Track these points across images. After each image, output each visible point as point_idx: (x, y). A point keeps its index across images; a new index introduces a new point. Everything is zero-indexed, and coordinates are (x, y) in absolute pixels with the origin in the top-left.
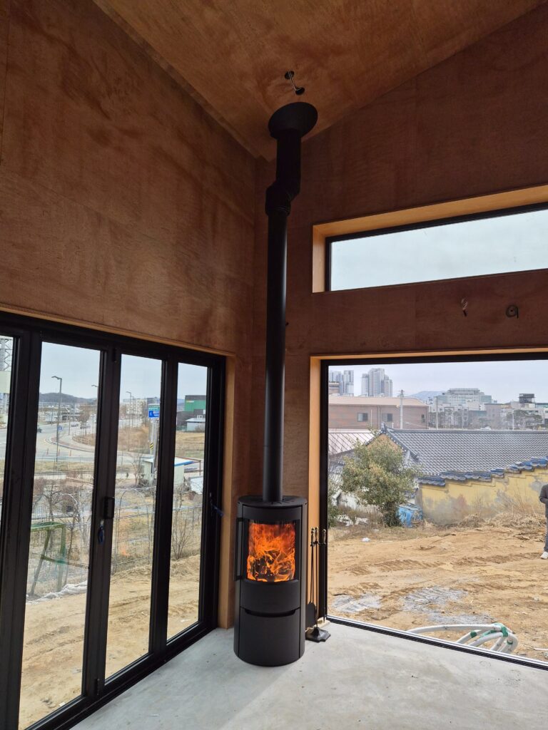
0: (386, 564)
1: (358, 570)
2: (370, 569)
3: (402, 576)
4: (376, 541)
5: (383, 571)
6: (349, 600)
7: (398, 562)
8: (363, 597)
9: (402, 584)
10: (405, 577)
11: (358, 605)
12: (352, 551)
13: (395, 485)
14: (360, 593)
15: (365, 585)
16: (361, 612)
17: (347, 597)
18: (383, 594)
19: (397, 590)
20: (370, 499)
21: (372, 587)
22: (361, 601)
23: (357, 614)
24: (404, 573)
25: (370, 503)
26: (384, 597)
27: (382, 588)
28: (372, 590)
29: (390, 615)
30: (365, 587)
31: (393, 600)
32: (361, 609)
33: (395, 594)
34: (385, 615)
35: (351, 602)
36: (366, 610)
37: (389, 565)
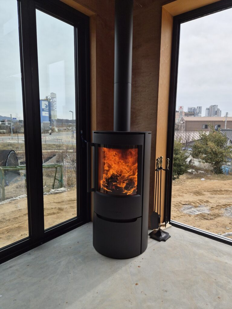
0: (214, 191)
1: (198, 193)
2: (204, 193)
3: (223, 198)
4: (208, 180)
5: (212, 194)
6: (191, 208)
7: (221, 191)
8: (199, 207)
9: (223, 202)
10: (225, 198)
11: (196, 211)
12: (195, 184)
13: (222, 153)
14: (198, 205)
15: (201, 201)
16: (198, 215)
17: (190, 206)
18: (211, 206)
19: (220, 204)
20: (206, 160)
21: (205, 202)
22: (198, 209)
23: (195, 215)
24: (224, 196)
25: (207, 162)
26: (212, 208)
27: (211, 203)
28: (205, 203)
29: (215, 218)
30: (200, 202)
31: (217, 210)
32: (198, 213)
33: (219, 207)
34: (212, 217)
35: (193, 209)
36: (201, 214)
37: (215, 192)
